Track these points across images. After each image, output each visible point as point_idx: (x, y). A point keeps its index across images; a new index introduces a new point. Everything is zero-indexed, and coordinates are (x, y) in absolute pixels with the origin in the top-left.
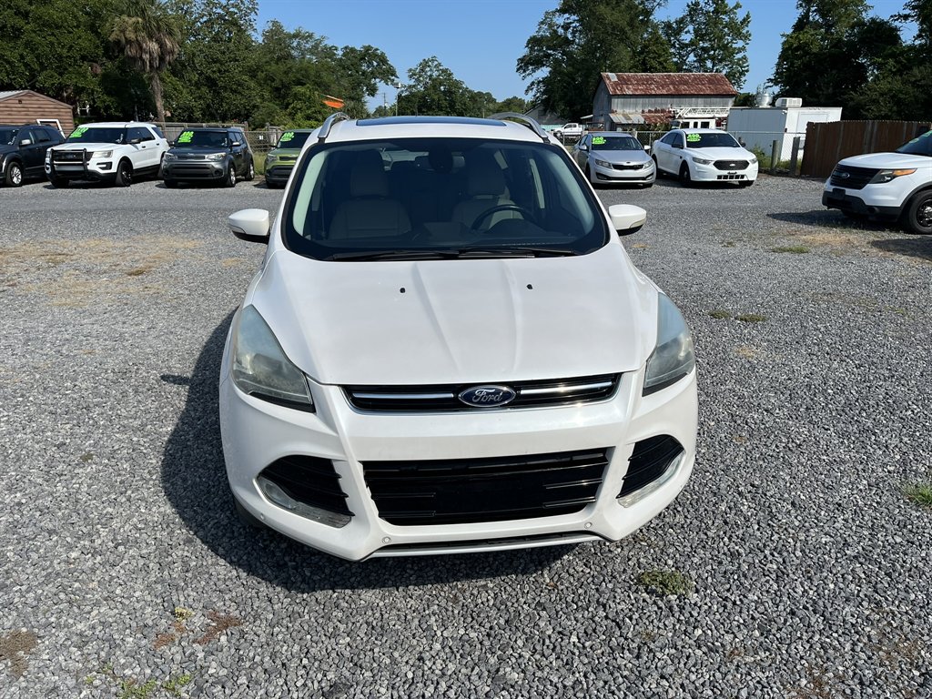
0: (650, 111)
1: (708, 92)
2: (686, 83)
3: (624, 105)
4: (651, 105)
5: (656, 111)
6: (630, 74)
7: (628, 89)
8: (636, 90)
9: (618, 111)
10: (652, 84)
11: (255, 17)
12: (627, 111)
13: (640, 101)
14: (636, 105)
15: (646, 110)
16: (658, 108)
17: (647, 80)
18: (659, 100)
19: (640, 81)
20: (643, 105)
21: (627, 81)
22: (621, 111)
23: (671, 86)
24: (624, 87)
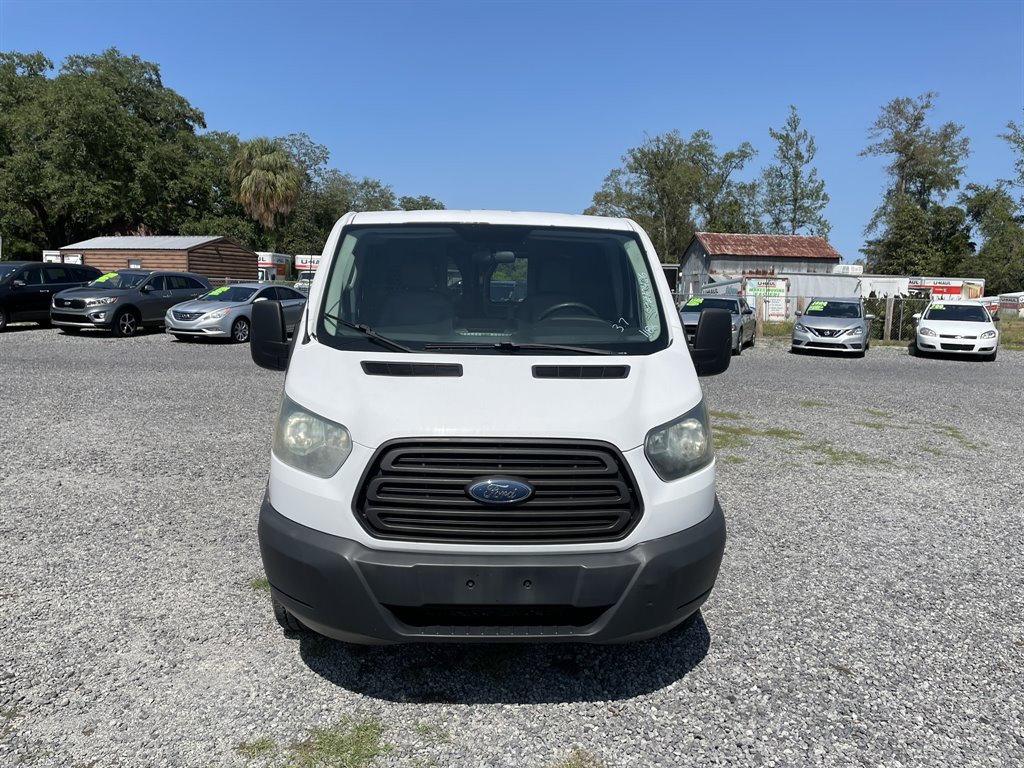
0: (751, 273)
1: (811, 255)
2: (785, 245)
3: (724, 266)
4: (752, 266)
5: (757, 272)
6: (726, 235)
7: (728, 249)
8: (736, 251)
9: (718, 271)
10: (750, 245)
11: (325, 166)
12: (727, 271)
14: (736, 267)
15: (747, 271)
16: (760, 269)
17: (745, 241)
18: (761, 261)
19: (738, 242)
20: (744, 267)
21: (723, 242)
22: (721, 271)
23: (771, 248)
24: (723, 247)
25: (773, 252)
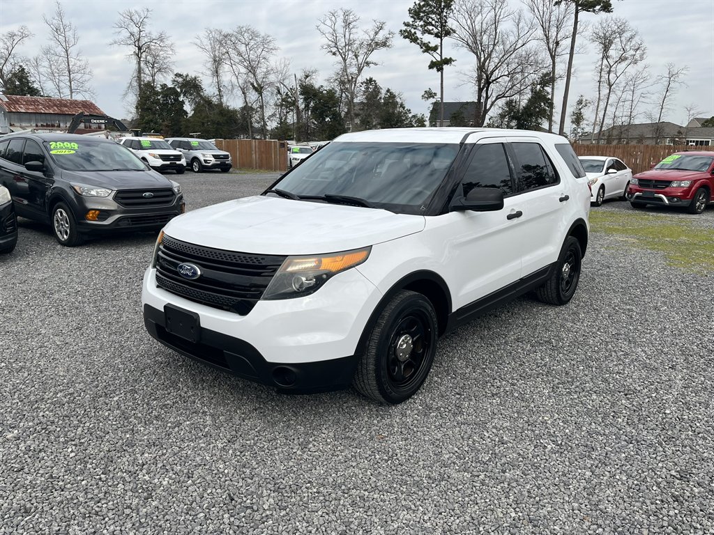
0: (42, 125)
2: (65, 106)
3: (20, 121)
4: (42, 121)
5: (48, 126)
6: (18, 97)
7: (21, 108)
8: (28, 109)
9: (14, 124)
10: (38, 105)
12: (24, 125)
13: (33, 117)
14: (30, 121)
15: (39, 124)
16: (49, 123)
17: (34, 102)
18: (48, 117)
19: (28, 103)
20: (37, 121)
21: (17, 102)
22: (18, 124)
23: (55, 108)
24: (17, 106)
25: (57, 111)
